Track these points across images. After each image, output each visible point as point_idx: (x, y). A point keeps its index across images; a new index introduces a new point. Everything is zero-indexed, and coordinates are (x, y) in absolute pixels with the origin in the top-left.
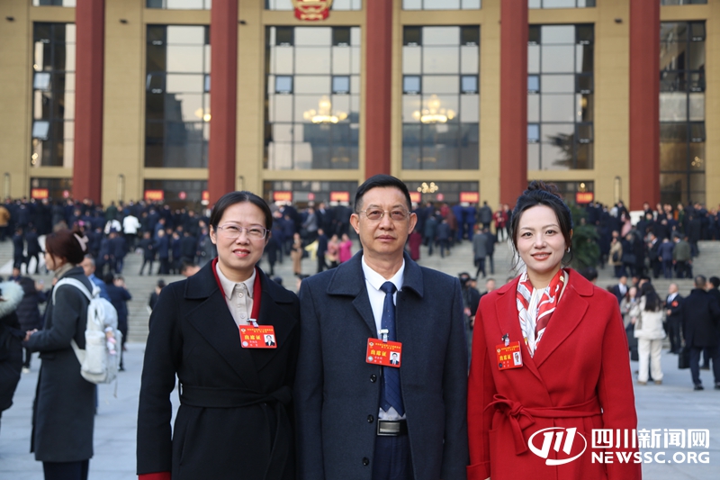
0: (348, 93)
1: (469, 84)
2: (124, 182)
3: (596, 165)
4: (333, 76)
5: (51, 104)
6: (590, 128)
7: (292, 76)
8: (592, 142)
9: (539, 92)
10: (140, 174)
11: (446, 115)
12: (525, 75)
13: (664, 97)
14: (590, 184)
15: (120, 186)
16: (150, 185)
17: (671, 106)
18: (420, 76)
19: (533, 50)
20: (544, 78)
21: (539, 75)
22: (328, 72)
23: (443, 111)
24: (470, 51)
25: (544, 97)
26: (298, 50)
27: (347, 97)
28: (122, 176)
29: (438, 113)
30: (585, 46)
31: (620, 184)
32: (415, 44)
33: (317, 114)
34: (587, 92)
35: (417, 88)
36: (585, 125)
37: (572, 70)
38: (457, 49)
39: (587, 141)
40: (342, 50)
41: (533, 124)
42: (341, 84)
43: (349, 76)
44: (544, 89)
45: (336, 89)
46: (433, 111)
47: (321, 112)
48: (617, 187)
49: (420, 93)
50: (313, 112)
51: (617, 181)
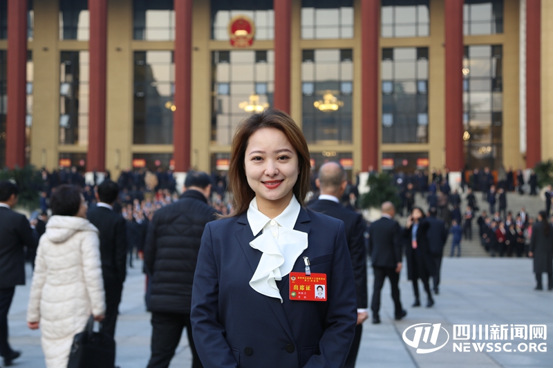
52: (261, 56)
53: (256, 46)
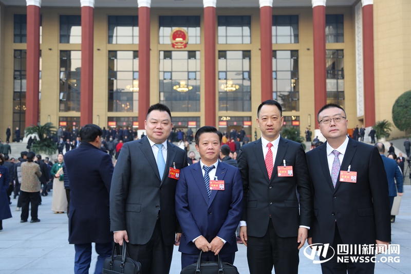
0: (195, 79)
1: (246, 75)
2: (99, 118)
3: (300, 109)
4: (189, 72)
5: (65, 84)
6: (297, 94)
7: (171, 72)
8: (298, 100)
9: (276, 79)
10: (106, 115)
11: (235, 87)
12: (271, 71)
13: (328, 81)
14: (298, 118)
15: (98, 120)
16: (110, 119)
17: (331, 85)
18: (226, 72)
19: (274, 60)
20: (278, 73)
21: (276, 71)
22: (187, 70)
23: (234, 86)
24: (246, 61)
25: (278, 81)
26: (173, 61)
27: (195, 81)
28: (98, 116)
29: (232, 87)
30: (294, 59)
31: (310, 117)
32: (223, 58)
33: (179, 87)
34: (296, 79)
35: (225, 77)
36: (295, 93)
37: (290, 70)
38: (241, 60)
39: (296, 99)
40: (192, 61)
41: (274, 92)
42: (192, 75)
43: (195, 72)
44: (278, 78)
45: (190, 77)
46: (230, 86)
47: (181, 86)
48: (309, 119)
49: (226, 79)
50: (178, 86)
51: (309, 116)
52: (192, 54)
53: (188, 48)
